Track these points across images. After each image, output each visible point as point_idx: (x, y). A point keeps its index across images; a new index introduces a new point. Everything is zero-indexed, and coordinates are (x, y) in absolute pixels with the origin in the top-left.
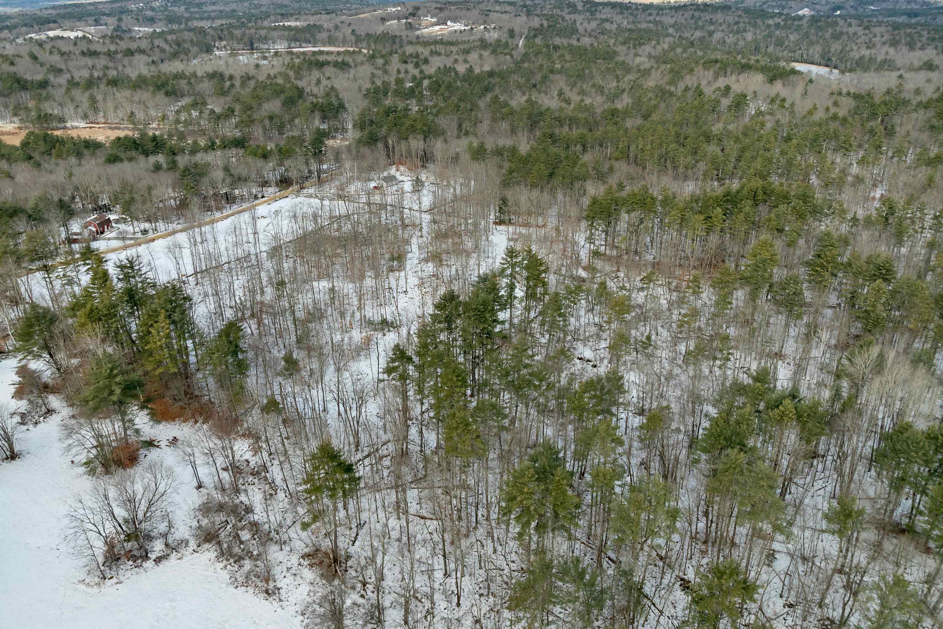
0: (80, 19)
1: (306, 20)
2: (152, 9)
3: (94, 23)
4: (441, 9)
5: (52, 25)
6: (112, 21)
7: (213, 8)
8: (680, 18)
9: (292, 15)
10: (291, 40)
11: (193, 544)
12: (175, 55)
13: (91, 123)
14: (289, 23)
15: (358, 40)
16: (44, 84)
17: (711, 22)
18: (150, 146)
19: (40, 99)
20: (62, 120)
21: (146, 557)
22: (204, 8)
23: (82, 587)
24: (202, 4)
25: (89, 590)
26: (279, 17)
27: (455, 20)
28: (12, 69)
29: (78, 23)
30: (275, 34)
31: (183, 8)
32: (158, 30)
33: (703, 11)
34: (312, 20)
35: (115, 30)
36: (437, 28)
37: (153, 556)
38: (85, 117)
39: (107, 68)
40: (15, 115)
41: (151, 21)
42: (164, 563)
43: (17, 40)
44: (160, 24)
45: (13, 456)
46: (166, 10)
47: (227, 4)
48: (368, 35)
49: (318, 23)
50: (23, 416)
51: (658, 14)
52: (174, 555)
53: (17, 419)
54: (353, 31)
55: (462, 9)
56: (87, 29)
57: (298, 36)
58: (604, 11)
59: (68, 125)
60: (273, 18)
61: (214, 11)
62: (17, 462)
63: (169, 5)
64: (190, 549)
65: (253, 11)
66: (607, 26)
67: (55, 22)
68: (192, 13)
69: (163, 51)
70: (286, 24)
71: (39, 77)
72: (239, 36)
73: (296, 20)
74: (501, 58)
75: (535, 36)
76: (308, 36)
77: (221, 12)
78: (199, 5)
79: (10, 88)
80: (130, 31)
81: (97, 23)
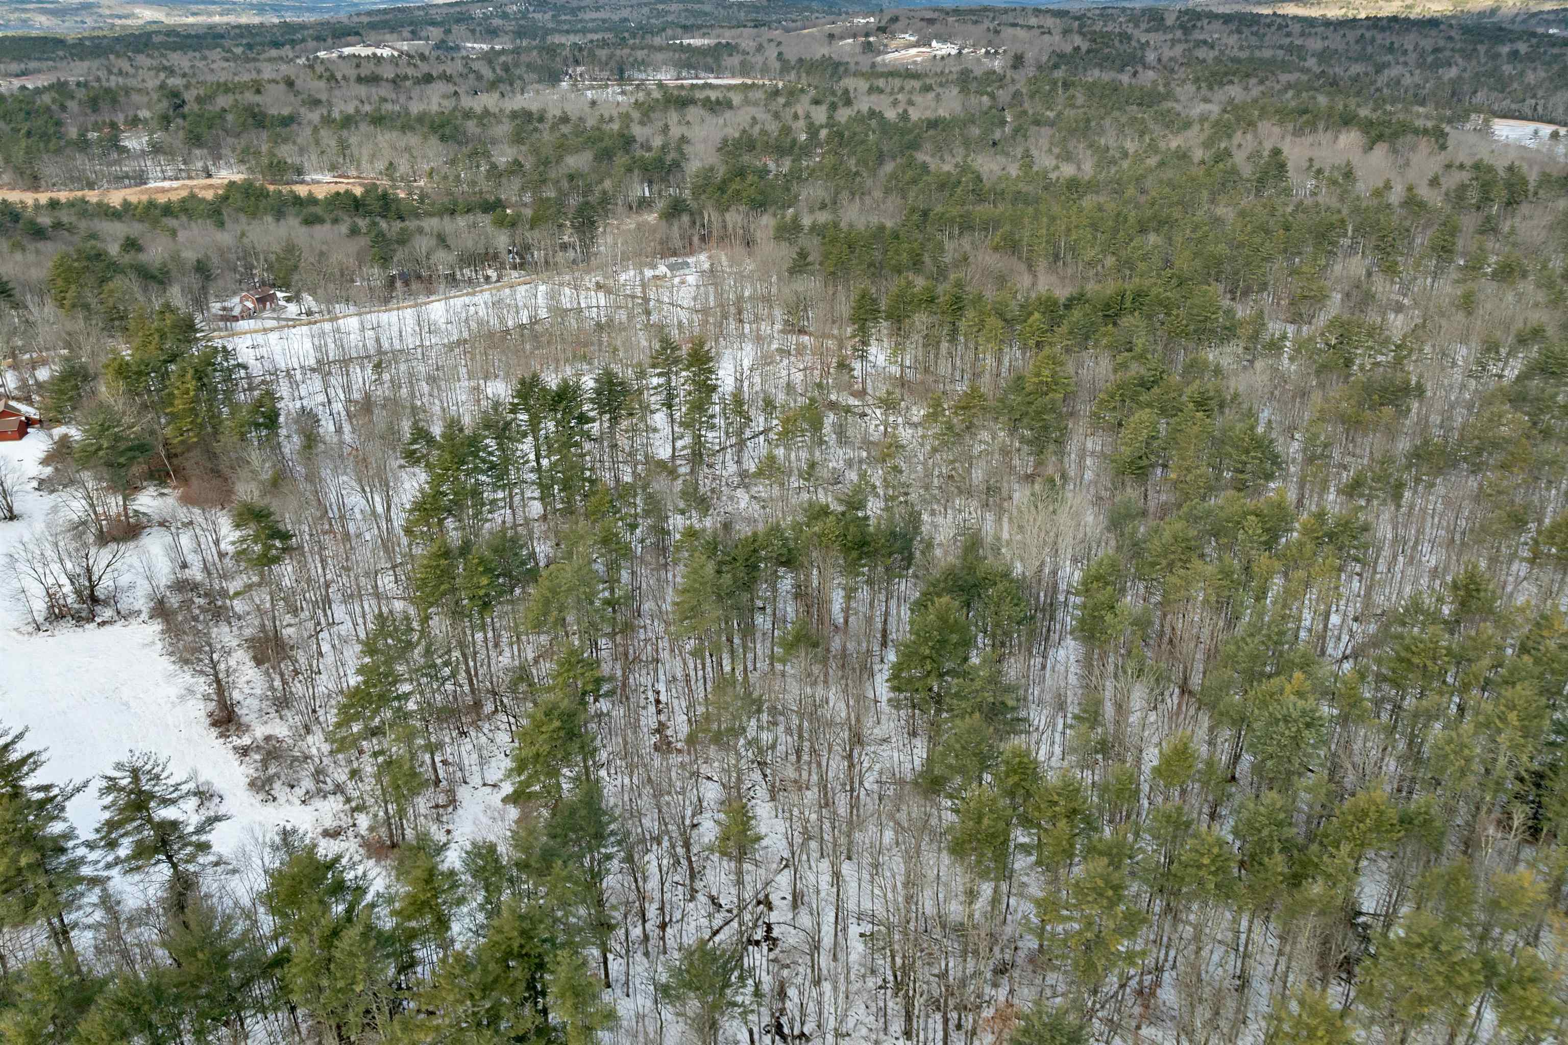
0: (393, 30)
1: (718, 36)
2: (505, 16)
3: (409, 35)
4: (931, 21)
5: (350, 39)
6: (436, 33)
7: (594, 15)
8: (1336, 42)
9: (699, 27)
10: (682, 67)
11: (144, 616)
12: (493, 85)
13: (340, 176)
14: (692, 41)
15: (785, 67)
16: (288, 121)
17: (1391, 49)
18: (376, 206)
19: (277, 140)
20: (300, 171)
21: (93, 620)
22: (581, 15)
23: (14, 633)
24: (580, 9)
25: (20, 637)
26: (679, 31)
27: (943, 39)
28: (257, 99)
29: (388, 37)
30: (659, 56)
31: (548, 16)
32: (498, 47)
33: (1383, 29)
34: (727, 36)
35: (437, 47)
36: (913, 51)
37: (98, 620)
38: (333, 168)
39: (386, 100)
40: (242, 161)
41: (492, 33)
42: (108, 628)
43: (298, 61)
44: (506, 38)
45: (12, 517)
46: (524, 17)
47: (617, 8)
48: (801, 60)
49: (733, 42)
50: (41, 482)
51: (1302, 34)
52: (120, 623)
53: (35, 484)
54: (780, 54)
55: (965, 22)
56: (398, 45)
57: (693, 60)
58: (1210, 27)
59: (308, 178)
60: (669, 32)
61: (594, 20)
62: (15, 523)
63: (531, 9)
64: (140, 620)
65: (653, 21)
66: (1201, 53)
67: (357, 34)
68: (559, 22)
69: (479, 77)
70: (686, 42)
71: (286, 112)
72: (604, 58)
73: (704, 35)
74: (974, 100)
75: (1056, 66)
76: (710, 60)
77: (604, 21)
78: (574, 11)
79: (243, 124)
80: (457, 48)
81: (415, 35)
